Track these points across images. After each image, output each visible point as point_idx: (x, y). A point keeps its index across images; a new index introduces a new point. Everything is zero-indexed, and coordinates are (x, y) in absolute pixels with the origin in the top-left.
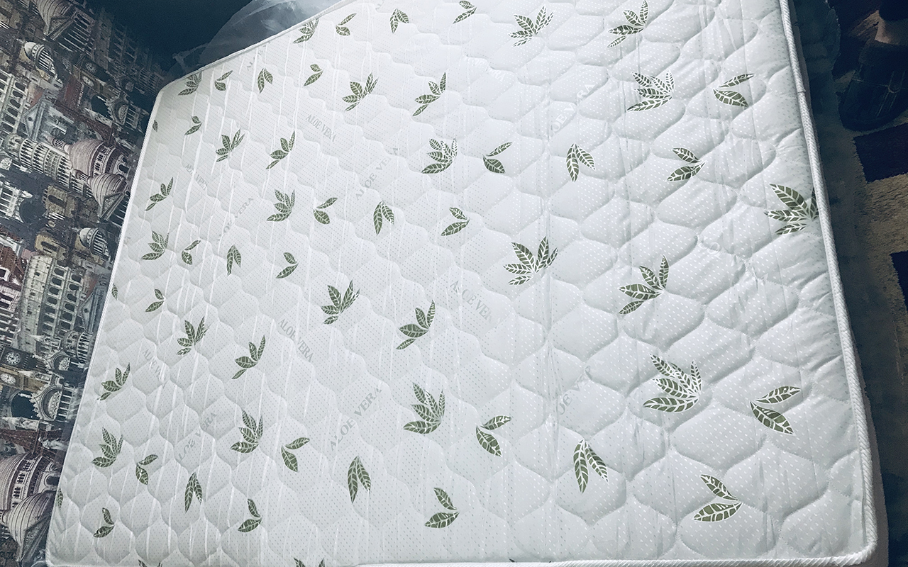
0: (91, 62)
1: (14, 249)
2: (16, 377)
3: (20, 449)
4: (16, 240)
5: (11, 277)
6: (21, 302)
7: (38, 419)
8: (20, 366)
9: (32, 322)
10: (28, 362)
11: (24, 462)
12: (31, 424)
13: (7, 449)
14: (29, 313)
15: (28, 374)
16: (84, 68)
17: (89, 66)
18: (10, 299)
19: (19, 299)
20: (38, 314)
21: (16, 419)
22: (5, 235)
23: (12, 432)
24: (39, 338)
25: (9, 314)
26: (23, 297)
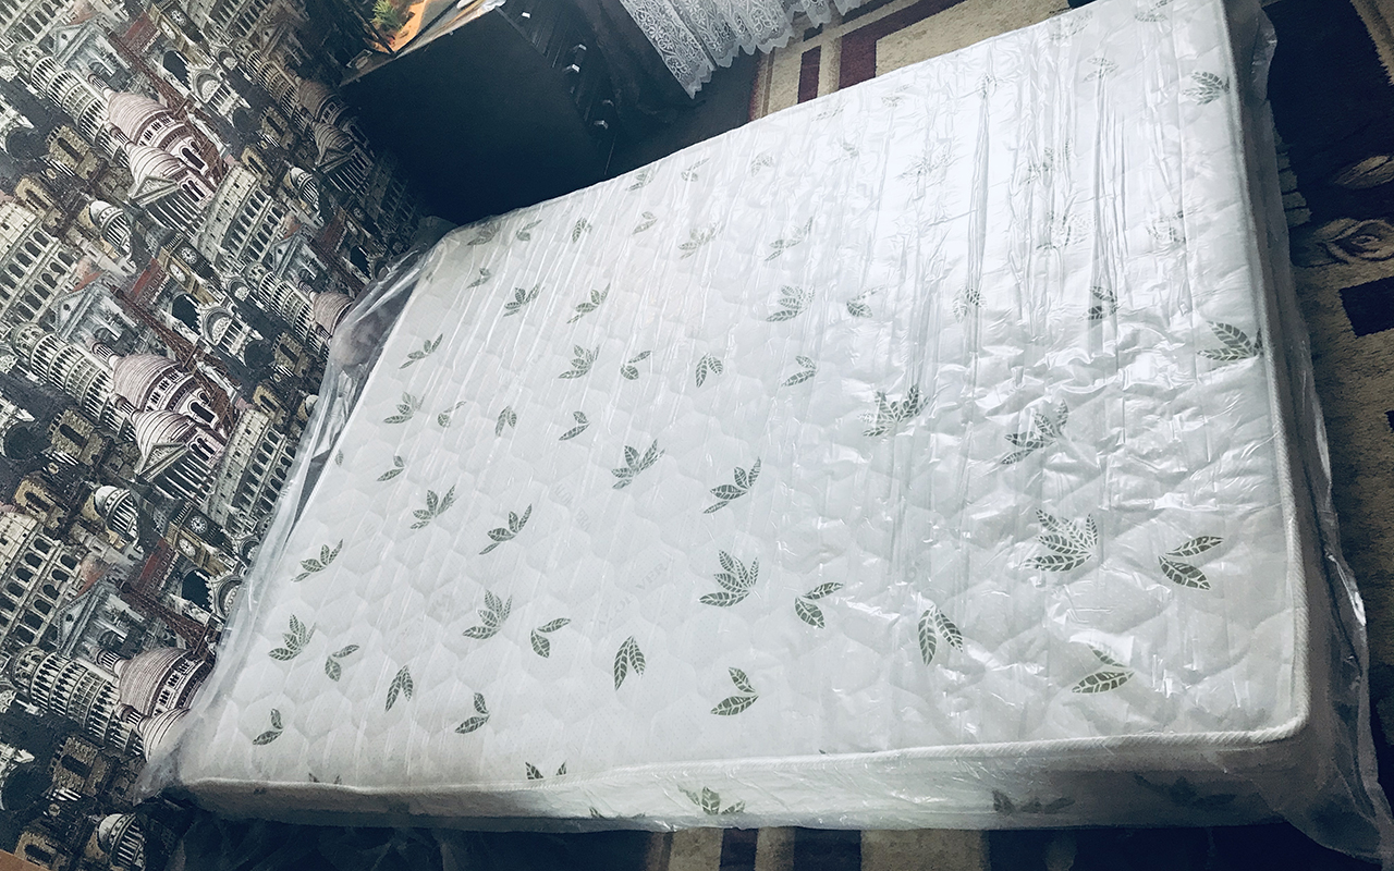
0: (360, 208)
1: (229, 394)
2: (198, 550)
3: (181, 643)
4: (234, 384)
5: (218, 425)
6: (222, 459)
7: (210, 611)
8: (204, 537)
9: (230, 487)
10: (215, 536)
11: (182, 660)
12: (200, 615)
13: (166, 637)
14: (229, 475)
15: (211, 550)
16: (351, 211)
17: (357, 211)
18: (212, 452)
19: (220, 455)
20: (238, 481)
21: (185, 601)
22: (223, 374)
23: (177, 617)
24: (233, 510)
25: (206, 468)
26: (225, 454)
